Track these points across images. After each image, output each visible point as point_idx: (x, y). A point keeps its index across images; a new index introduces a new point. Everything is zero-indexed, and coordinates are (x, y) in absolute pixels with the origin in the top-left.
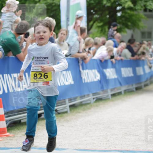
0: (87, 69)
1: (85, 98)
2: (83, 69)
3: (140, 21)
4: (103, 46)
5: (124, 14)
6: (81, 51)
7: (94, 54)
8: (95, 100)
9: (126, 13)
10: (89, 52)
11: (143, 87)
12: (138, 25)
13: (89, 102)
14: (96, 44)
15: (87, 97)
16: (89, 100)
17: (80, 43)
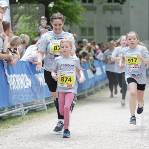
0: (14, 73)
1: (14, 109)
2: (9, 73)
3: (78, 14)
4: (33, 45)
5: (57, 5)
6: (5, 51)
7: (22, 54)
8: (27, 112)
9: (60, 4)
10: (15, 52)
11: (86, 95)
12: (76, 19)
13: (20, 114)
14: (24, 42)
15: (17, 109)
16: (20, 111)
17: (3, 41)
